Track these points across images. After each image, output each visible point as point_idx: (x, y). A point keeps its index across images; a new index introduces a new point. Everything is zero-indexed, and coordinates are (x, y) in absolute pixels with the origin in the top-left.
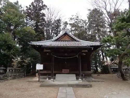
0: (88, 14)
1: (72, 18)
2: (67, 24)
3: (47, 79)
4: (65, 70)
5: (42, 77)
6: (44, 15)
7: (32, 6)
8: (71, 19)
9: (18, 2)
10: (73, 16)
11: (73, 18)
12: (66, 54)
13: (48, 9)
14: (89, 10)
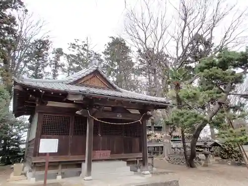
0: (107, 45)
1: (76, 45)
2: (62, 54)
4: (102, 152)
8: (74, 46)
10: (77, 40)
12: (119, 116)
13: (26, 11)
14: (111, 37)
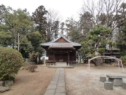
2: (64, 24)
3: (51, 65)
5: (48, 64)
6: (45, 18)
7: (36, 12)
8: (67, 21)
9: (26, 9)
10: (68, 18)
11: (69, 20)
12: (61, 51)
